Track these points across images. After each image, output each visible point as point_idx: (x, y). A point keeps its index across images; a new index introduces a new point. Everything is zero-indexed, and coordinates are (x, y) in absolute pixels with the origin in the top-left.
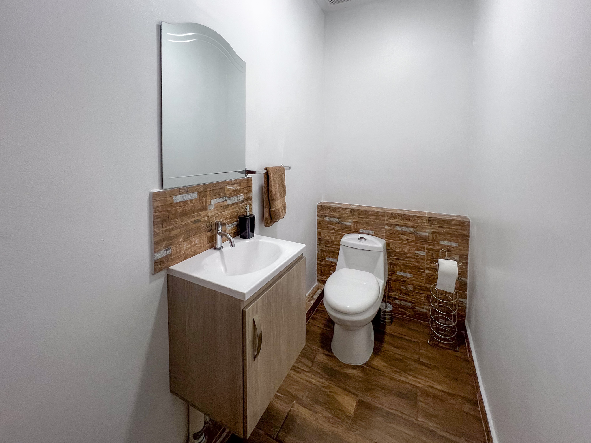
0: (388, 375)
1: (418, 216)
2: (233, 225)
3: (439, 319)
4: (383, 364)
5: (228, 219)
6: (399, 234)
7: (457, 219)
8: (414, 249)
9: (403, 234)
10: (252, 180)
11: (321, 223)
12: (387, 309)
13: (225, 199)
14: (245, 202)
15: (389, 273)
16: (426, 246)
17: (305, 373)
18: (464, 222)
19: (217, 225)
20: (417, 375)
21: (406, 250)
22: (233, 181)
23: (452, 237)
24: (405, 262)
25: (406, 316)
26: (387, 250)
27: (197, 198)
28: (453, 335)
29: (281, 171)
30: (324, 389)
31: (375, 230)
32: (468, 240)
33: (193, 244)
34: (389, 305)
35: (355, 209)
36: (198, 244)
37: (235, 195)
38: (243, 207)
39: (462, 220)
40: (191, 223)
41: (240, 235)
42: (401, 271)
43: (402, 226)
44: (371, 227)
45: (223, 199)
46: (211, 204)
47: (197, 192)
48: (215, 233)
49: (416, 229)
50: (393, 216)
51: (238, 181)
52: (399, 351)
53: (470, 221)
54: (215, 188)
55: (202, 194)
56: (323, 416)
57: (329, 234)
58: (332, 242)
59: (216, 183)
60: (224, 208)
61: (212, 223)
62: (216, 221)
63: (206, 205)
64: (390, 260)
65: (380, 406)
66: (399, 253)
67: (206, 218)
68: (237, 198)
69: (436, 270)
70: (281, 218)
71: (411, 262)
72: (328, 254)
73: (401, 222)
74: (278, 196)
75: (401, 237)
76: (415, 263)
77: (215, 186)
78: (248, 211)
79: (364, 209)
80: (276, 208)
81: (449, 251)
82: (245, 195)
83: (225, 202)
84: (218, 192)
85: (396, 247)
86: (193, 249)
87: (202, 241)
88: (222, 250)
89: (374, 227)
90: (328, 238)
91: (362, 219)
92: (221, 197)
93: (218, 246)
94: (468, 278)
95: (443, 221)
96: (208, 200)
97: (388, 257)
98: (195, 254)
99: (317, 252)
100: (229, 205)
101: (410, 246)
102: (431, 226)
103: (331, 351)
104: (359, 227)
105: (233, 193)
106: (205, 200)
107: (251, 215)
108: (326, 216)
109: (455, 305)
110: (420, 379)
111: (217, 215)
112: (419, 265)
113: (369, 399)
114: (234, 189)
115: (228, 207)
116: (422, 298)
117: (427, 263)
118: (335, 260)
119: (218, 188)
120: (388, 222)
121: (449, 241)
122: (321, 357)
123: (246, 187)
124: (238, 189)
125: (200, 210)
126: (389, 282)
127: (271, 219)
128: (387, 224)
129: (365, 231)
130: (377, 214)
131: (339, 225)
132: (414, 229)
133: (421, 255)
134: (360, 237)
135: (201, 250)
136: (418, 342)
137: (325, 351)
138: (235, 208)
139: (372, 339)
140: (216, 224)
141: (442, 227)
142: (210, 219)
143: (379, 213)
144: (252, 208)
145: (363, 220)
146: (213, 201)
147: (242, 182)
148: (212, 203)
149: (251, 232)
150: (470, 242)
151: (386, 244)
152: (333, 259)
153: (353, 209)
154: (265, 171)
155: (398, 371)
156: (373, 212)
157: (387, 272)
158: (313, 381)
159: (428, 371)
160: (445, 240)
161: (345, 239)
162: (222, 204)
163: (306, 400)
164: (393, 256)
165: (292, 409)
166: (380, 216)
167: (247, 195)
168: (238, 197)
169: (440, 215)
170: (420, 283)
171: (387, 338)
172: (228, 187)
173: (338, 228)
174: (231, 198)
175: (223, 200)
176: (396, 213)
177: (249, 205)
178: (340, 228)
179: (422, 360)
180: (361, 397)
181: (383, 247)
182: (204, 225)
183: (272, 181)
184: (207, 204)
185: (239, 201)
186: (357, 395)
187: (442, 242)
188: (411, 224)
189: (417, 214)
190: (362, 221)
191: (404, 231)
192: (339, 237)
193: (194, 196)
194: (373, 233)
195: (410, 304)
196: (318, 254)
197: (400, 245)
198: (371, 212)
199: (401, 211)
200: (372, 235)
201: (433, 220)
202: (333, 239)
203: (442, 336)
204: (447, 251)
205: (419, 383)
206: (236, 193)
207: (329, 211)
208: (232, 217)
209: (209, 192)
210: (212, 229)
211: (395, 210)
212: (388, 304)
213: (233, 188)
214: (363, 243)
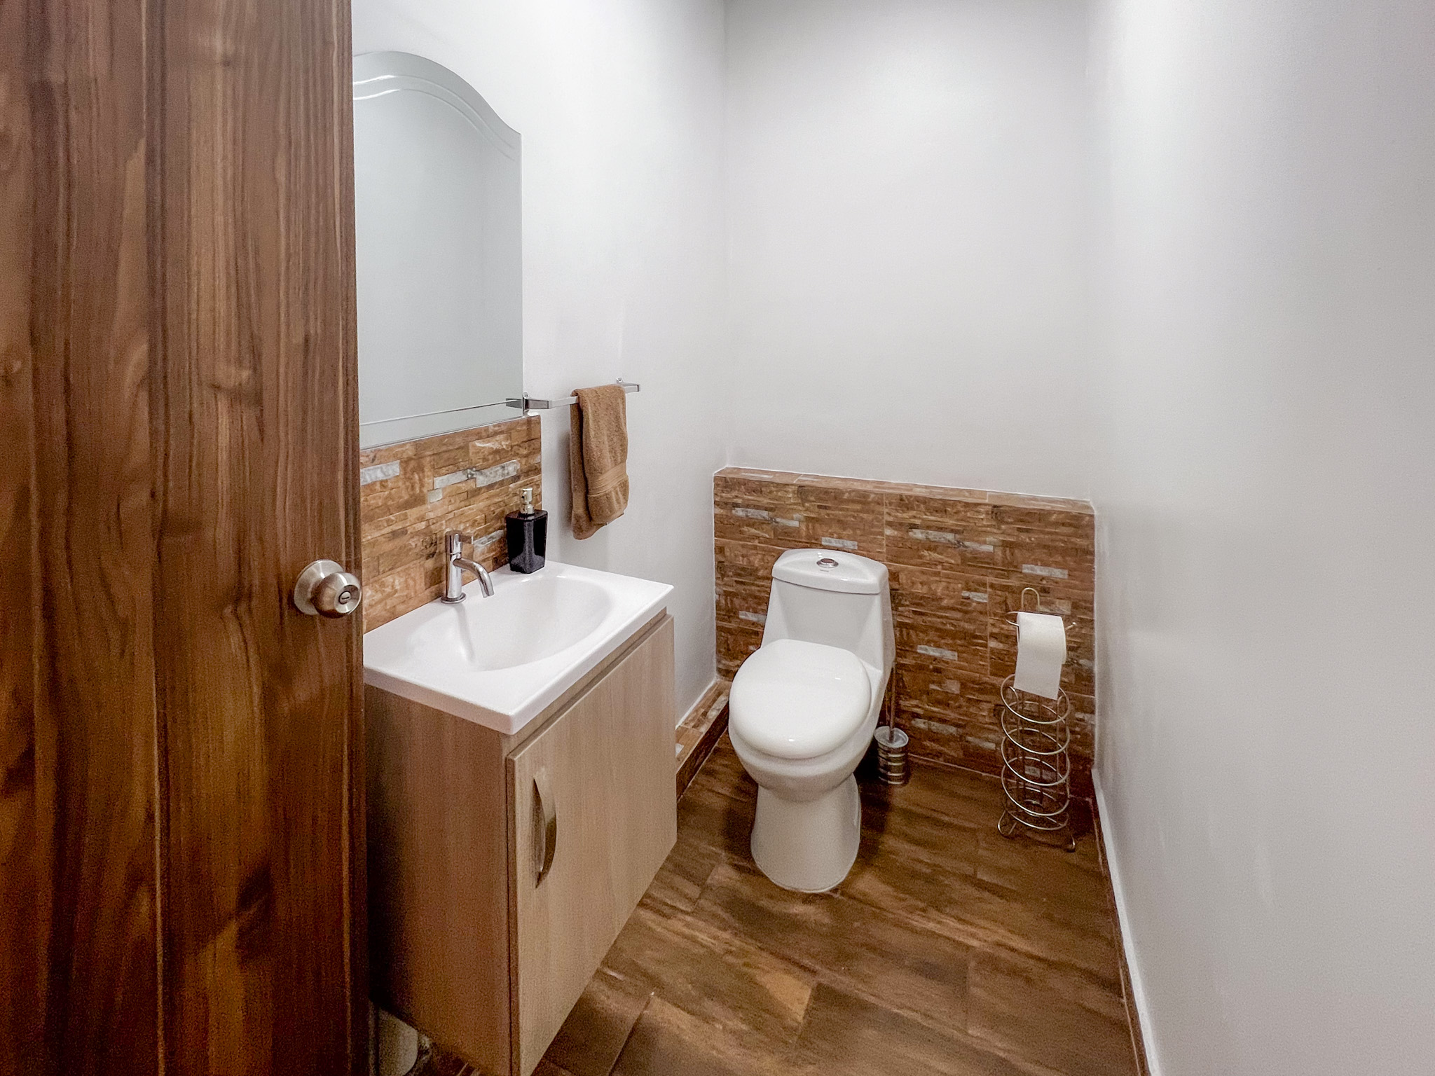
0: (893, 916)
1: (965, 503)
2: (491, 538)
3: (1026, 767)
4: (883, 887)
5: (479, 524)
6: (920, 548)
7: (1064, 508)
8: (960, 585)
9: (929, 549)
10: (539, 423)
11: (726, 522)
12: (896, 744)
13: (470, 474)
14: (521, 478)
15: (897, 649)
16: (990, 579)
17: (680, 916)
18: (1079, 517)
19: (449, 540)
20: (968, 917)
21: (939, 589)
22: (492, 428)
23: (1051, 555)
24: (939, 620)
25: (945, 761)
26: (892, 589)
27: (398, 474)
28: (1061, 808)
29: (614, 397)
30: (730, 959)
31: (862, 538)
32: (1092, 561)
33: (388, 590)
34: (900, 733)
35: (808, 486)
36: (402, 590)
37: (496, 463)
38: (518, 493)
39: (1075, 512)
40: (384, 540)
41: (508, 565)
42: (928, 643)
43: (929, 528)
44: (851, 532)
45: (464, 474)
46: (433, 489)
47: (399, 461)
48: (444, 561)
49: (961, 537)
50: (904, 502)
51: (503, 428)
52: (923, 855)
53: (1096, 513)
54: (444, 448)
55: (412, 464)
56: (724, 1028)
57: (744, 552)
58: (752, 572)
59: (448, 436)
60: (469, 496)
61: (438, 536)
62: (448, 530)
63: (421, 491)
64: (899, 615)
65: (872, 999)
66: (922, 598)
67: (423, 525)
68: (500, 471)
69: (1011, 639)
70: (614, 516)
71: (952, 621)
72: (743, 603)
73: (925, 517)
74: (608, 460)
75: (925, 556)
76: (962, 624)
77: (444, 444)
78: (530, 503)
79: (832, 485)
80: (601, 493)
81: (1045, 591)
82: (524, 463)
83: (472, 480)
84: (454, 458)
85: (913, 583)
86: (390, 603)
87: (411, 582)
88: (462, 605)
89: (858, 532)
90: (741, 562)
91: (828, 512)
92: (462, 469)
93: (451, 595)
94: (1096, 659)
95: (1029, 513)
96: (426, 479)
97: (895, 608)
98: (393, 615)
99: (715, 597)
100: (480, 489)
101: (948, 580)
102: (999, 528)
103: (748, 856)
104: (819, 531)
105: (490, 457)
106: (420, 480)
107: (537, 511)
108: (736, 505)
109: (1063, 730)
110: (977, 926)
111: (451, 516)
112: (972, 627)
113: (842, 981)
114: (495, 448)
115: (479, 494)
116: (984, 713)
117: (991, 621)
118: (761, 617)
119: (451, 448)
120: (891, 519)
121: (1045, 564)
122: (723, 874)
123: (526, 442)
124: (504, 447)
125: (409, 505)
126: (897, 673)
127: (590, 519)
128: (890, 524)
129: (835, 542)
130: (864, 497)
131: (768, 527)
132: (957, 535)
133: (979, 603)
134: (822, 557)
135: (409, 604)
136: (974, 831)
137: (736, 857)
138: (497, 495)
139: (855, 824)
140: (446, 539)
141: (1027, 531)
142: (432, 527)
143: (868, 496)
144: (540, 494)
145: (828, 515)
146: (440, 482)
147: (513, 429)
148: (437, 486)
149: (536, 554)
150: (1096, 567)
151: (888, 576)
152: (756, 615)
153: (804, 486)
154: (574, 400)
155: (921, 905)
156: (853, 494)
157: (892, 646)
158: (702, 937)
159: (996, 905)
160: (1035, 562)
161: (784, 565)
162: (464, 487)
163: (683, 987)
164: (907, 606)
165: (645, 1012)
166: (871, 502)
167: (527, 461)
168: (503, 467)
169: (1023, 499)
170: (978, 675)
171: (895, 820)
172: (478, 444)
173: (767, 536)
174: (485, 471)
175: (464, 478)
176: (911, 496)
177: (532, 486)
178: (773, 535)
179: (983, 876)
180: (824, 976)
181: (880, 584)
182: (416, 542)
183: (591, 422)
184: (425, 490)
185: (506, 477)
186: (814, 972)
187: (1027, 569)
188: (950, 522)
189: (964, 496)
190: (826, 517)
191: (933, 542)
192: (770, 559)
193: (391, 472)
194: (856, 548)
195: (952, 730)
196: (718, 603)
197: (924, 578)
198: (850, 492)
199: (924, 490)
200: (853, 552)
201: (1005, 512)
202: (757, 563)
203: (1032, 813)
204: (1038, 592)
205: (973, 936)
206: (498, 458)
207: (744, 490)
208: (488, 517)
209: (428, 459)
210: (437, 551)
211: (909, 488)
212: (895, 729)
213: (492, 446)
214: (829, 574)
